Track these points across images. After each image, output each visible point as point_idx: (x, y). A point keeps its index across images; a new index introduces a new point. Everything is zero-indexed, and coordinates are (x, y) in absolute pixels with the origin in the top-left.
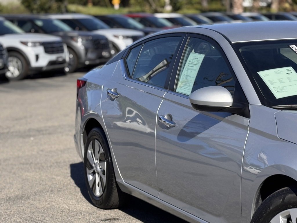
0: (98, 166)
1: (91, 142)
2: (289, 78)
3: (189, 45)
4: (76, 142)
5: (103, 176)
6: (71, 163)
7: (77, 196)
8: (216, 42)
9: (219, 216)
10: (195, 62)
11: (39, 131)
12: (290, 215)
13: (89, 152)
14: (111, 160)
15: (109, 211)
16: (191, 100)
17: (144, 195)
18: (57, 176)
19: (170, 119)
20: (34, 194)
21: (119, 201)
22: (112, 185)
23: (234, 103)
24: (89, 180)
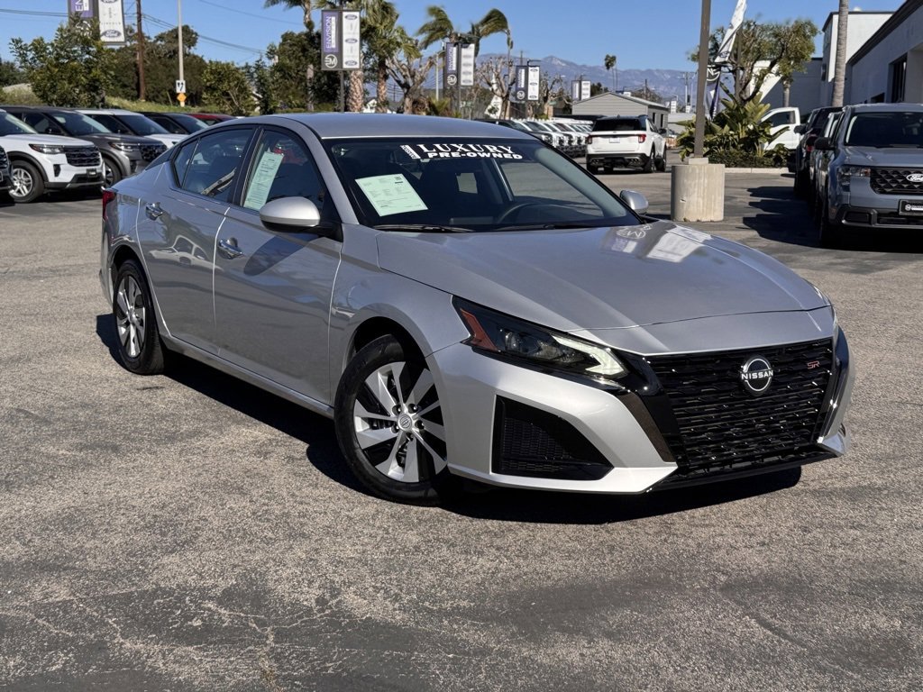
0: (134, 314)
1: (123, 281)
2: (397, 189)
3: (262, 141)
4: (103, 283)
5: (140, 328)
6: (99, 314)
7: (103, 358)
8: (299, 136)
9: (299, 377)
10: (271, 165)
11: (54, 271)
12: (391, 372)
13: (121, 293)
14: (152, 304)
15: (150, 377)
16: (262, 216)
17: (201, 354)
18: (76, 331)
19: (234, 245)
20: (39, 355)
21: (164, 363)
22: (153, 339)
23: (321, 221)
24: (120, 334)
